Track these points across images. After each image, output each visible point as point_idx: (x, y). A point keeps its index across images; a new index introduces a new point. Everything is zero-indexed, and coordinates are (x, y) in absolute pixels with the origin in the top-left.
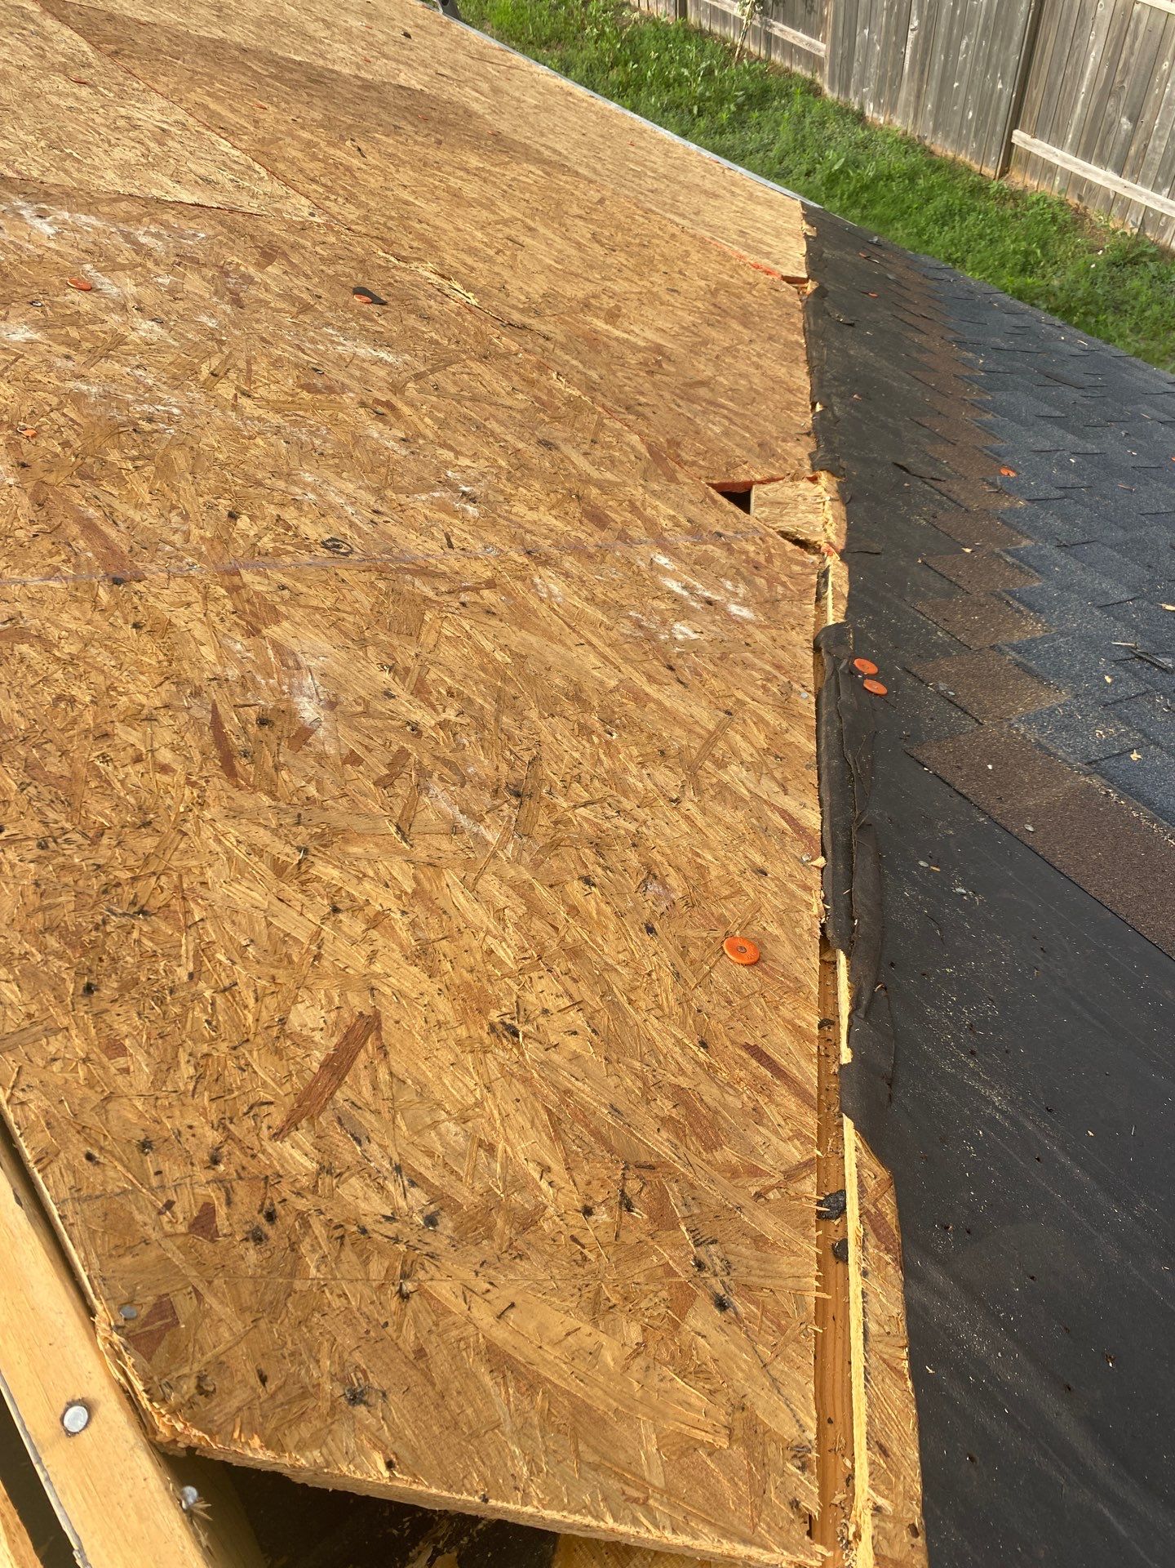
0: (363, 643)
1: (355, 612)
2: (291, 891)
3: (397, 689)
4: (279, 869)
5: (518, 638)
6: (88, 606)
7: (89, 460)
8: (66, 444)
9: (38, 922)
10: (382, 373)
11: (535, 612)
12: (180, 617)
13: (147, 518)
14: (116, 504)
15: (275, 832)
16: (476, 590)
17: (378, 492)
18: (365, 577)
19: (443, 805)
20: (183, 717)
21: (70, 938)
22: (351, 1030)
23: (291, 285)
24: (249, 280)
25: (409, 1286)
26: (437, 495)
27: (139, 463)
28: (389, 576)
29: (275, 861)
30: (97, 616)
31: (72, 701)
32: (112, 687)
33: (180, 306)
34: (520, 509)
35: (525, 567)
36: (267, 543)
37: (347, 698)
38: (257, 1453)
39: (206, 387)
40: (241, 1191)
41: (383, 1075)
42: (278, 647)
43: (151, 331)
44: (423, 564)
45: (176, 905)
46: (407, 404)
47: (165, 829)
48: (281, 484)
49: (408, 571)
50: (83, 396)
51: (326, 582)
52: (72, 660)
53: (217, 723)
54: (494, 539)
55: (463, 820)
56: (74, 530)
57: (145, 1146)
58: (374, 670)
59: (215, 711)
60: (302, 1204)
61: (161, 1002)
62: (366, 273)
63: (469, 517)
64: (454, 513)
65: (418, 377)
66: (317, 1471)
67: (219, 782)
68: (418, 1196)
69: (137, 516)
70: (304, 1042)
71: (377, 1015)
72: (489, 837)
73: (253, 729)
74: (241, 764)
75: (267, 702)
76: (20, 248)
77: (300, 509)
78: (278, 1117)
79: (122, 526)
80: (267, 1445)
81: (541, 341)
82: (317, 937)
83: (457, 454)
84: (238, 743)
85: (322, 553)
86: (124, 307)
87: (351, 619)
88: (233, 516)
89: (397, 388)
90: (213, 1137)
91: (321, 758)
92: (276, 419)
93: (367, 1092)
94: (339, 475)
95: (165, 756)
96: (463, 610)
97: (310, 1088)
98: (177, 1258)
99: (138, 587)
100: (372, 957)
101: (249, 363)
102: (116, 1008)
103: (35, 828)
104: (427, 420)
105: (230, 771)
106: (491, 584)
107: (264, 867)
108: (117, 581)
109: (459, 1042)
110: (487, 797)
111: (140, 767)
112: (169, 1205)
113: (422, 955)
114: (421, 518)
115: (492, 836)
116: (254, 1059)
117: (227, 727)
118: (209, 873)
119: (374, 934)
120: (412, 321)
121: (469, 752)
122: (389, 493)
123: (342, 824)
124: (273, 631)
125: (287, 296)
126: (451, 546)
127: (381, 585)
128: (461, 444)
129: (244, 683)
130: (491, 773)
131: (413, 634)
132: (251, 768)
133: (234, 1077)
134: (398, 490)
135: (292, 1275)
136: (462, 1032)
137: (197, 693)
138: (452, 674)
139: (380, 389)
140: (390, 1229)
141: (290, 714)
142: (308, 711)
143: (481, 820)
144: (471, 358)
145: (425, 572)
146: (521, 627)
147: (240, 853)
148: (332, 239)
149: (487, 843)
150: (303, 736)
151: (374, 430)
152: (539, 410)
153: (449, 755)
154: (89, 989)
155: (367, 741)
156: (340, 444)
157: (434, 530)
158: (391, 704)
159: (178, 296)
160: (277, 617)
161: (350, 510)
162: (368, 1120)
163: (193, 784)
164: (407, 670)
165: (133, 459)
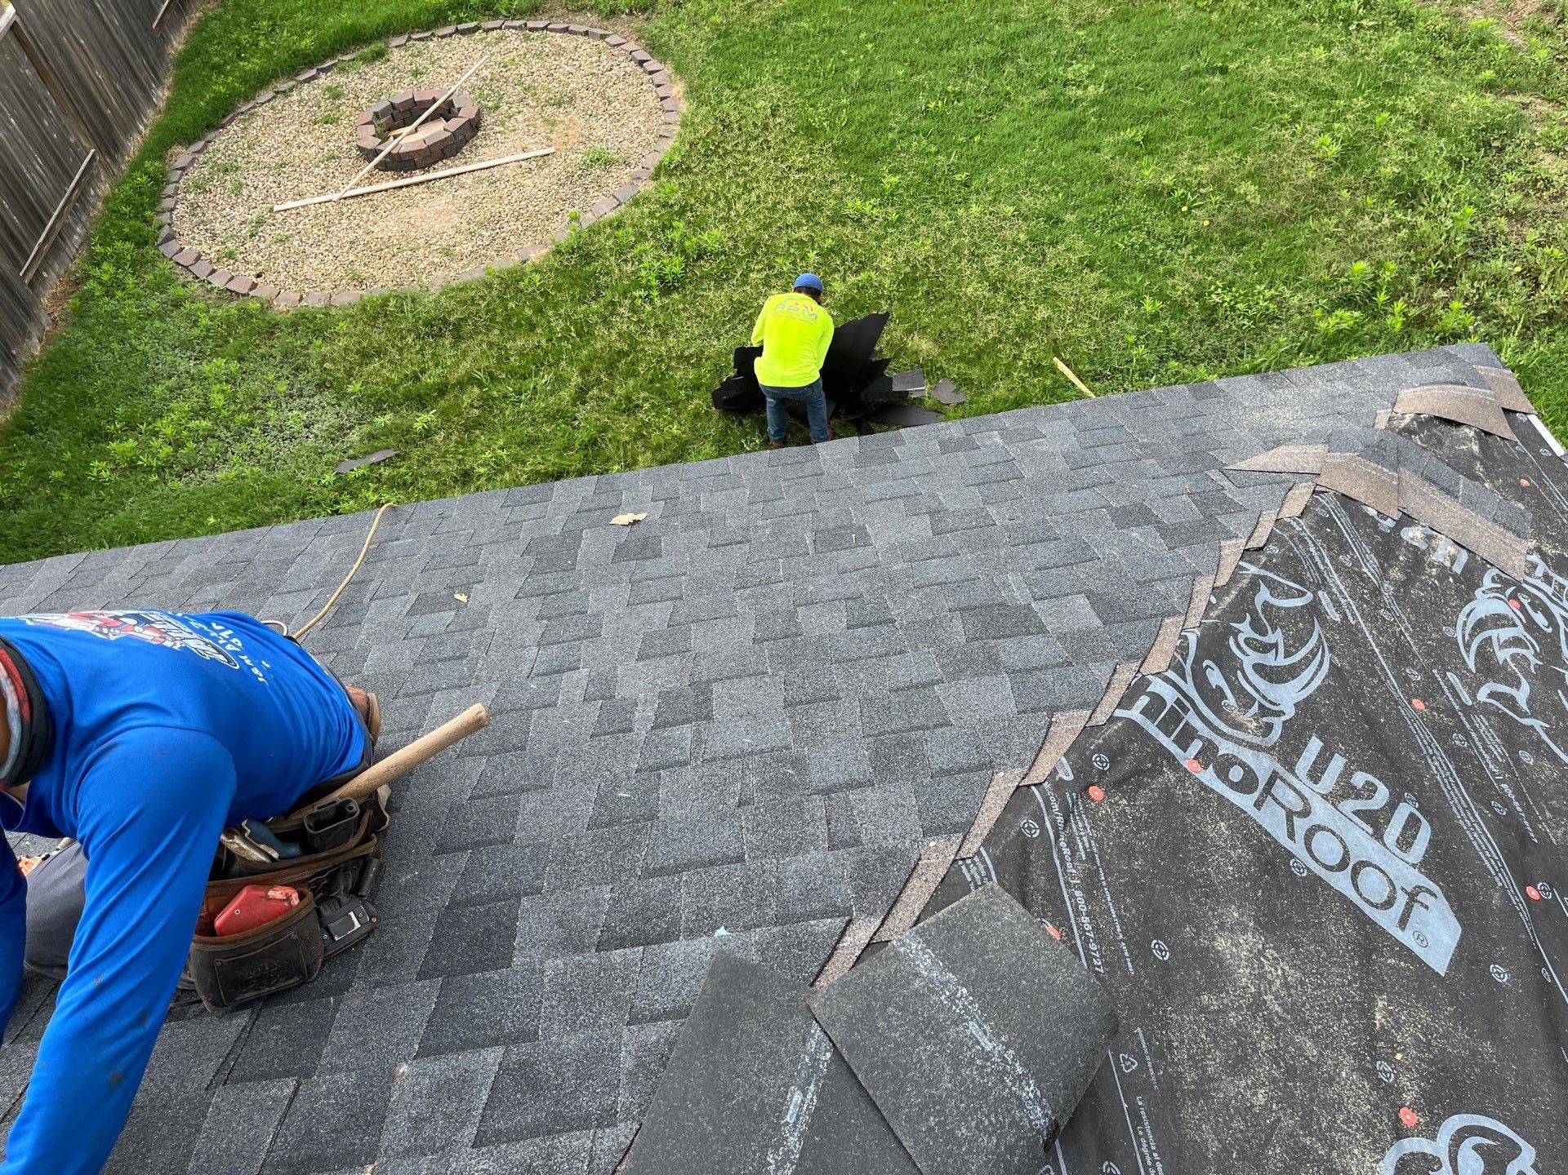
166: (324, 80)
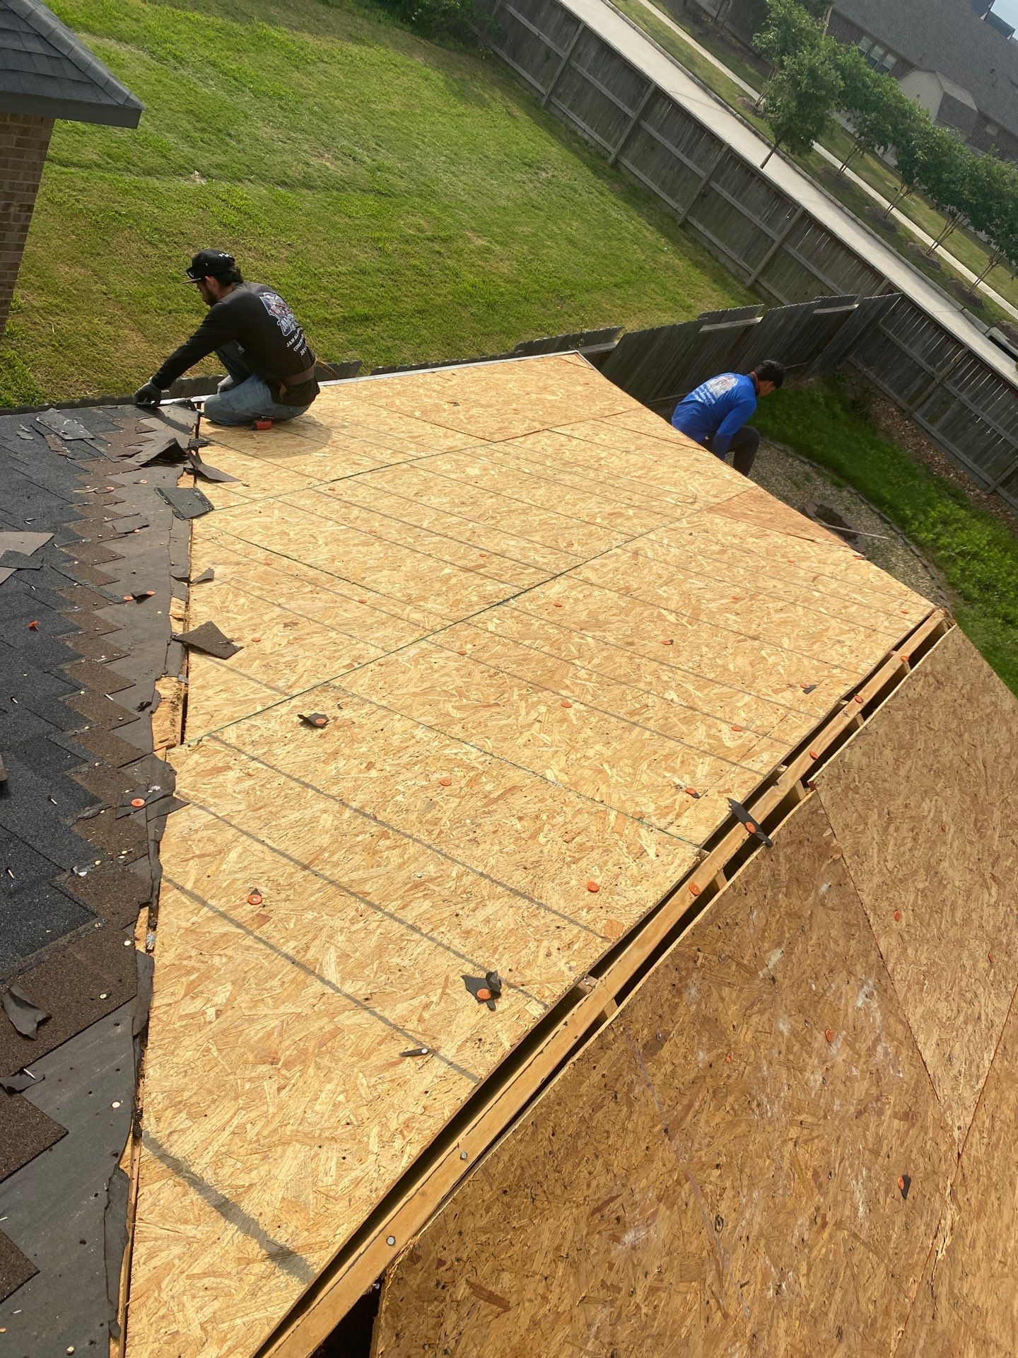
0: (669, 1253)
1: (685, 1244)
2: (550, 1256)
3: (650, 1278)
4: (558, 1248)
5: (698, 1338)
6: (651, 1124)
7: (724, 1090)
8: (729, 1077)
9: (525, 1164)
10: (847, 1213)
11: (717, 1346)
12: (658, 1164)
13: (703, 1128)
14: (705, 1112)
15: (572, 1241)
16: (719, 1307)
17: (761, 1234)
18: (707, 1244)
19: (599, 1317)
20: (612, 1184)
21: (521, 1178)
22: (504, 1299)
23: (889, 1137)
24: (880, 1113)
25: (427, 1347)
26: (773, 1269)
27: (731, 1112)
28: (711, 1257)
29: (561, 1245)
30: (647, 1130)
31: (608, 1137)
32: (617, 1149)
33: (840, 1087)
34: (783, 1324)
35: (744, 1335)
36: (708, 1188)
37: (639, 1254)
38: (384, 1304)
39: (791, 1122)
40: (450, 1273)
41: (490, 1318)
42: (655, 1214)
43: (815, 1081)
44: (725, 1273)
45: (538, 1211)
46: (830, 1234)
47: (565, 1195)
48: (745, 1183)
49: (718, 1265)
50: (760, 1069)
51: (696, 1224)
52: (624, 1129)
53: (612, 1199)
54: (756, 1311)
55: (594, 1329)
56: (685, 1102)
57: (460, 1233)
58: (657, 1263)
59: (618, 1196)
60: (448, 1298)
61: (504, 1220)
62: (926, 1178)
63: (765, 1292)
64: (764, 1283)
65: (855, 1236)
66: (379, 1327)
67: (588, 1209)
68: (452, 1344)
69: (702, 1123)
70: (497, 1282)
71: (510, 1309)
72: (589, 1344)
73: (614, 1216)
74: (598, 1216)
75: (628, 1217)
76: (840, 998)
77: (734, 1197)
78: (472, 1280)
79: (694, 1120)
80: (387, 1307)
81: (929, 1313)
82: (535, 1273)
83: (808, 1275)
84: (606, 1211)
85: (713, 1217)
86: (824, 1062)
87: (681, 1242)
88: (718, 1166)
89: (839, 1225)
90: (465, 1258)
91: (608, 1251)
92: (786, 1164)
93: (484, 1313)
94: (764, 1210)
95: (594, 1183)
96: (704, 1303)
97: (483, 1289)
98: (431, 1258)
99: (666, 1140)
100: (530, 1301)
101: (818, 1137)
102: (500, 1204)
103: (556, 1147)
104: (824, 1250)
105: (593, 1213)
106: (725, 1316)
107: (557, 1242)
108: (666, 1131)
109: (504, 1349)
110: (607, 1340)
111: (587, 1175)
112: (445, 1249)
113: (535, 1323)
114: (754, 1264)
115: (590, 1347)
116: (490, 1263)
117: (611, 1204)
118: (552, 1220)
119: (539, 1298)
120: (900, 1220)
121: (628, 1324)
122: (763, 1242)
123: (581, 1270)
124: (662, 1207)
125: (879, 1140)
126: (742, 1286)
127: (705, 1254)
128: (815, 1275)
129: (634, 1204)
130: (620, 1339)
131: (682, 1278)
132: (597, 1221)
133: (484, 1256)
134: (767, 1246)
135: (428, 1301)
136: (508, 1350)
137: (623, 1185)
138: (667, 1305)
139: (833, 1215)
140: (443, 1336)
141: (625, 1230)
142: (628, 1238)
143: (596, 1338)
144: (887, 1267)
145: (720, 1276)
146: (705, 1340)
147: (562, 1229)
148: (944, 1148)
149: (586, 1344)
150: (616, 1239)
151: (803, 1220)
152: (866, 1323)
153: (623, 1315)
154: (505, 1192)
155: (621, 1270)
156: (784, 1205)
157: (748, 1274)
158: (642, 1277)
159: (848, 1083)
160: (670, 1207)
161: (744, 1223)
162: (475, 1316)
163: (585, 1200)
164: (662, 1280)
165: (733, 1109)
166: (807, 467)
